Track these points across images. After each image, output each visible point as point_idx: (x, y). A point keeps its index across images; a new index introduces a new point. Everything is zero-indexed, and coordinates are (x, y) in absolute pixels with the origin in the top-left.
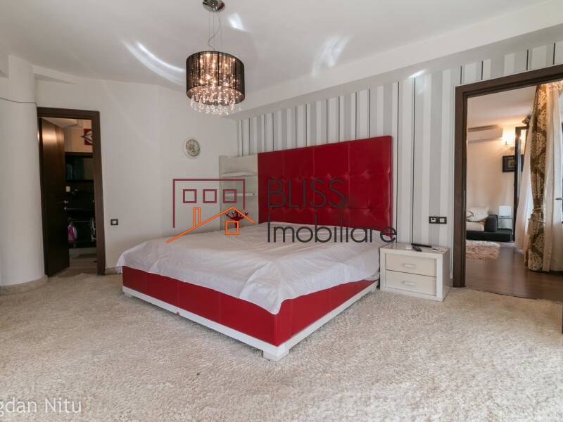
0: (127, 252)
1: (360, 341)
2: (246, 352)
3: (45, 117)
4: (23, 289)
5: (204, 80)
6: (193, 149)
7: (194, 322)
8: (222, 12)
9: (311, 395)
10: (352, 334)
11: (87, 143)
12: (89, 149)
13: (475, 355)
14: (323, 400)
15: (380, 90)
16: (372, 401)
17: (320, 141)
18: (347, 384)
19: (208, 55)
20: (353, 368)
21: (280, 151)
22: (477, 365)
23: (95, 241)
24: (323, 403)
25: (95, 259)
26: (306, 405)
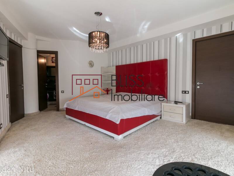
0: (67, 103)
1: (150, 136)
2: (108, 137)
3: (40, 54)
4: (32, 115)
5: (95, 41)
6: (91, 64)
7: (90, 127)
8: (101, 16)
9: (129, 151)
10: (147, 134)
11: (53, 62)
12: (54, 65)
13: (192, 142)
14: (133, 153)
15: (163, 41)
16: (150, 154)
17: (139, 61)
18: (142, 149)
19: (96, 32)
20: (146, 144)
21: (124, 65)
22: (192, 145)
23: (56, 99)
24: (133, 154)
25: (56, 106)
26: (127, 154)
